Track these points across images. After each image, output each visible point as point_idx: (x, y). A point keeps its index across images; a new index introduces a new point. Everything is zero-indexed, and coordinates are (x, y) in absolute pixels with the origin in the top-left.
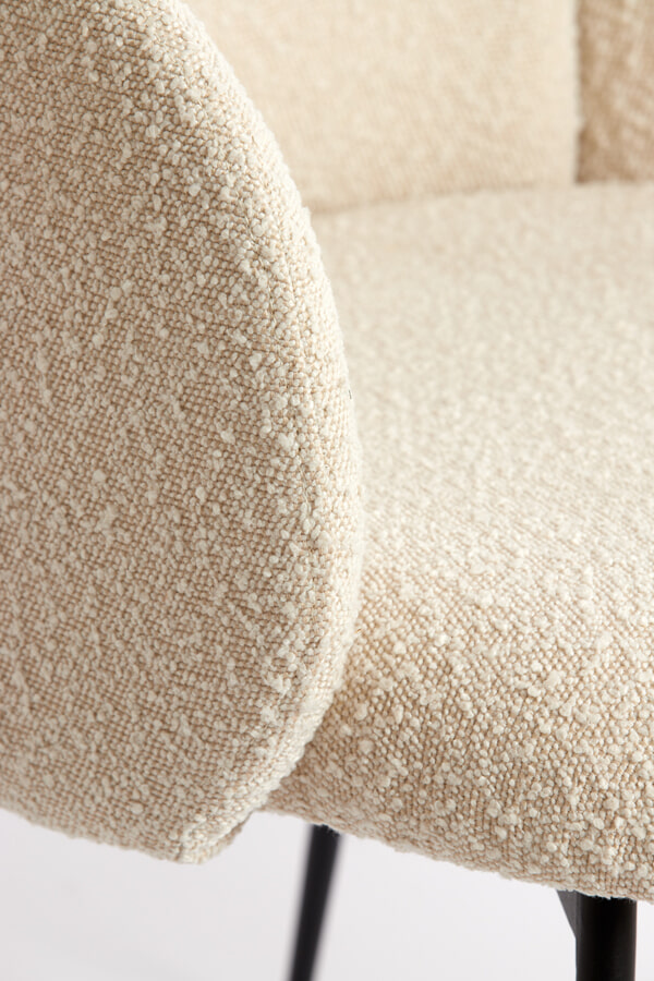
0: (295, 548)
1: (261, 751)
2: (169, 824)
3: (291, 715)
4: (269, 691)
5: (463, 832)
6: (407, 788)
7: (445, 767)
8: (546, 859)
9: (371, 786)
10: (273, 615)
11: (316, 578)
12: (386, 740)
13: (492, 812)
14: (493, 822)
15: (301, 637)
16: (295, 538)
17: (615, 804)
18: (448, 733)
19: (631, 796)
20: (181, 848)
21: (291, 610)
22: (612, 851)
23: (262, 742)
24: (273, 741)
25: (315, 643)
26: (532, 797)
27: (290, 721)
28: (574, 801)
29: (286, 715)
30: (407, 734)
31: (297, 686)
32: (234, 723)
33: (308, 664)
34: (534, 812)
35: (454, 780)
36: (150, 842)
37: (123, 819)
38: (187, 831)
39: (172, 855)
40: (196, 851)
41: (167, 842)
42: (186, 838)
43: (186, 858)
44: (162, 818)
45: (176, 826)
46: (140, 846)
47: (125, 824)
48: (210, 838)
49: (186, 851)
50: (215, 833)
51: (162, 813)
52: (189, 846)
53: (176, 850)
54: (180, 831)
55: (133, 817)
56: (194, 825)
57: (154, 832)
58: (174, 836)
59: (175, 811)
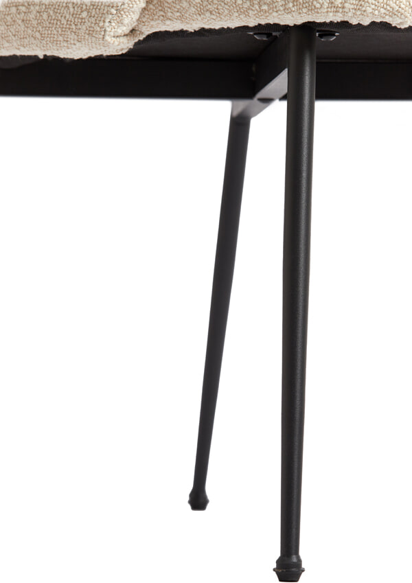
2: (99, 19)
36: (91, 33)
37: (79, 24)
38: (107, 20)
39: (101, 36)
40: (112, 34)
41: (98, 29)
42: (107, 24)
43: (107, 38)
44: (96, 16)
45: (102, 19)
46: (87, 36)
47: (79, 26)
48: (119, 27)
49: (107, 33)
50: (120, 23)
51: (96, 13)
52: (108, 29)
53: (103, 33)
54: (104, 22)
55: (83, 20)
56: (110, 16)
57: (93, 25)
58: (101, 24)
59: (102, 10)
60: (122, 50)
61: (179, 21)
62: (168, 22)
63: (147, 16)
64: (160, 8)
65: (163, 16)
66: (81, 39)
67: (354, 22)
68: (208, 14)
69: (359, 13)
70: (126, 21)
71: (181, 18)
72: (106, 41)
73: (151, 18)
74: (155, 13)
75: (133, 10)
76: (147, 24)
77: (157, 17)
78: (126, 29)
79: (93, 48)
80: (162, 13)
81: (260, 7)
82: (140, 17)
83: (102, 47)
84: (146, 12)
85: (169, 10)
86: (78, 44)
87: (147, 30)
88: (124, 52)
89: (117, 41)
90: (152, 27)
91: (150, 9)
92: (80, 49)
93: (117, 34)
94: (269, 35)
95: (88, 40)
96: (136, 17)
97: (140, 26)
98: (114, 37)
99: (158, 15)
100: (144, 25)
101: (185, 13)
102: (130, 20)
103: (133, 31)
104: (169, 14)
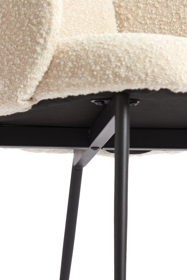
0: (45, 5)
1: (36, 61)
2: (14, 90)
3: (44, 49)
4: (38, 43)
5: (86, 76)
6: (72, 70)
7: (82, 61)
8: (106, 77)
9: (63, 72)
10: (40, 23)
11: (50, 12)
12: (67, 60)
13: (93, 68)
14: (93, 71)
15: (46, 27)
16: (45, 2)
17: (122, 59)
18: (82, 54)
19: (127, 57)
20: (17, 97)
21: (44, 21)
22: (122, 70)
23: (37, 58)
24: (39, 58)
25: (49, 29)
26: (102, 62)
27: (44, 51)
28: (113, 60)
29: (42, 49)
30: (72, 57)
31: (45, 41)
32: (30, 55)
33: (48, 35)
34: (103, 65)
35: (84, 63)
36: (10, 98)
37: (3, 94)
38: (19, 91)
39: (15, 100)
40: (21, 99)
41: (14, 96)
42: (18, 93)
43: (19, 101)
44: (13, 89)
45: (16, 91)
46: (7, 100)
47: (3, 95)
48: (24, 95)
49: (19, 98)
50: (25, 93)
51: (12, 88)
52: (19, 96)
53: (16, 98)
54: (17, 92)
55: (6, 92)
56: (20, 89)
57: (11, 94)
58: (15, 93)
59: (15, 86)
60: (25, 109)
61: (56, 92)
62: (51, 93)
63: (39, 90)
64: (46, 85)
65: (48, 90)
66: (4, 102)
67: (151, 88)
68: (72, 87)
69: (154, 83)
70: (29, 92)
71: (58, 90)
72: (18, 102)
73: (41, 91)
74: (44, 88)
75: (32, 85)
76: (39, 94)
77: (44, 90)
78: (28, 97)
79: (10, 107)
80: (47, 88)
81: (101, 81)
82: (35, 91)
83: (15, 106)
84: (39, 88)
85: (51, 86)
86: (3, 105)
87: (39, 99)
88: (27, 110)
89: (23, 103)
90: (42, 96)
91: (41, 86)
92: (3, 108)
93: (23, 99)
94: (103, 102)
95: (8, 102)
96: (33, 90)
97: (36, 96)
98: (22, 100)
99: (45, 89)
100: (38, 95)
101: (60, 87)
102: (31, 91)
103: (31, 99)
104: (51, 88)
